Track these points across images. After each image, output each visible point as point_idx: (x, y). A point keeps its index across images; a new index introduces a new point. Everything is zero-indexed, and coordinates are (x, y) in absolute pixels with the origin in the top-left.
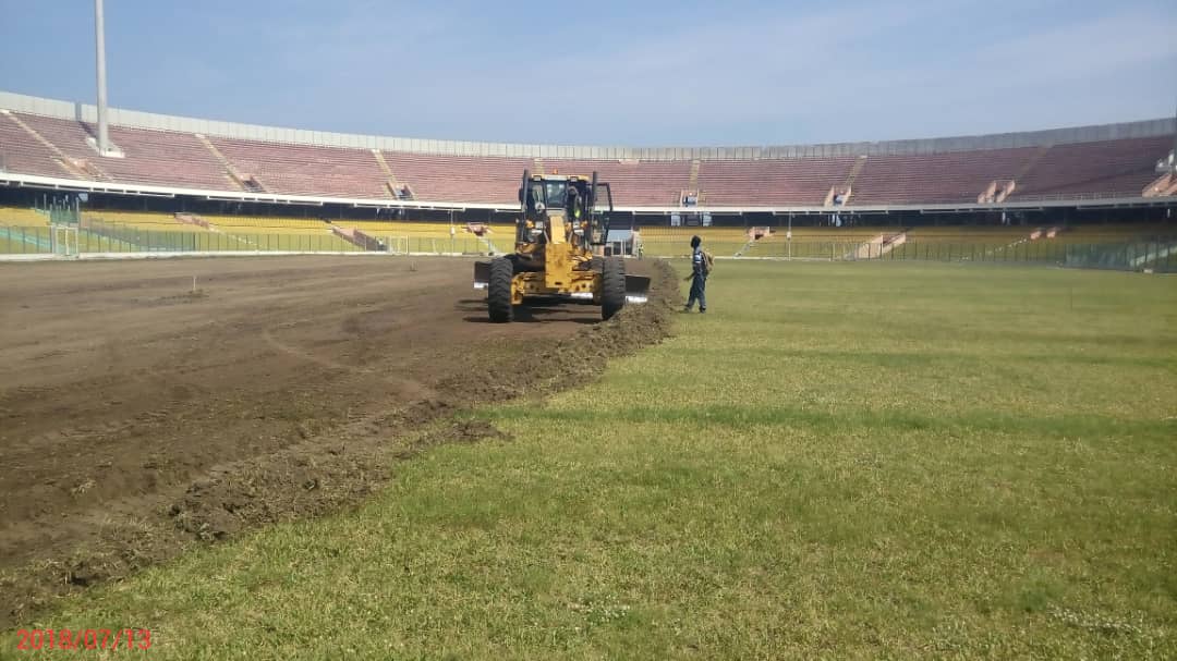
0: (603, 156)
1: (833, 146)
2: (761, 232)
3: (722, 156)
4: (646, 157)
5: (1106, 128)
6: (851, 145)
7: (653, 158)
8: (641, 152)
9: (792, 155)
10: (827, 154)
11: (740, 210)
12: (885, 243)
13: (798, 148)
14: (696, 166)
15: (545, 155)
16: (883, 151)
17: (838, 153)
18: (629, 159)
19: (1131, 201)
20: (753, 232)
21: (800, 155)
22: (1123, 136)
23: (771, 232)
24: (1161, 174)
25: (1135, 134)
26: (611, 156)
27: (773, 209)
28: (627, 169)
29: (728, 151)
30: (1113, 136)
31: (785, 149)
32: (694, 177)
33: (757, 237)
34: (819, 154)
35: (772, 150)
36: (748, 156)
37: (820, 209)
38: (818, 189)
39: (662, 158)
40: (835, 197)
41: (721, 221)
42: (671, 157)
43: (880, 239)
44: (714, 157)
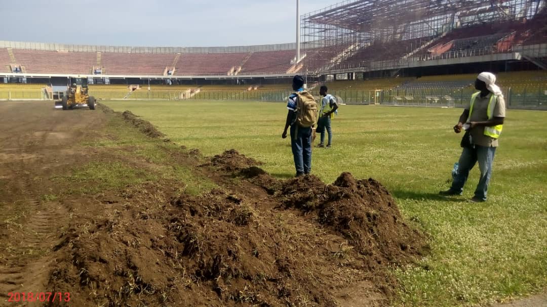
0: (47, 48)
1: (165, 48)
2: (135, 87)
3: (112, 51)
4: (71, 50)
5: (273, 46)
6: (173, 48)
7: (76, 50)
8: (69, 47)
9: (146, 51)
10: (163, 51)
11: (124, 76)
12: (192, 92)
13: (149, 48)
14: (99, 55)
15: (13, 46)
16: (187, 51)
17: (167, 51)
18: (62, 50)
19: (282, 75)
20: (131, 87)
21: (150, 52)
22: (279, 49)
23: (140, 87)
24: (292, 65)
25: (283, 49)
26: (52, 49)
27: (140, 77)
28: (63, 55)
29: (115, 48)
30: (275, 49)
31: (143, 48)
32: (99, 59)
33: (134, 89)
34: (159, 51)
35: (136, 48)
36: (125, 51)
37: (162, 77)
38: (161, 68)
39: (81, 50)
40: (168, 71)
41: (114, 82)
42: (85, 50)
43: (189, 91)
44: (107, 51)
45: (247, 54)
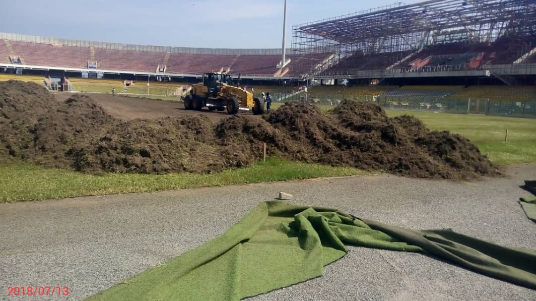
0: (43, 42)
1: (155, 47)
2: (129, 83)
3: (104, 47)
4: (66, 44)
5: (258, 50)
6: (163, 47)
7: (70, 44)
8: (64, 41)
9: (137, 49)
10: (153, 50)
11: (119, 72)
12: (184, 90)
13: (140, 46)
14: (92, 51)
15: (10, 38)
16: (176, 51)
17: (157, 50)
18: (56, 44)
19: (271, 78)
20: (125, 82)
21: (141, 49)
22: (264, 54)
23: (133, 83)
24: (279, 69)
25: (267, 53)
26: (47, 42)
27: (134, 73)
28: (56, 49)
29: (107, 44)
30: (261, 53)
31: (134, 46)
32: (92, 55)
33: (128, 85)
34: (149, 50)
35: (128, 46)
36: (117, 48)
37: (155, 74)
38: (152, 65)
39: (74, 45)
40: (160, 69)
41: (107, 76)
42: (79, 45)
43: (181, 88)
44: (100, 46)
45: (234, 56)
